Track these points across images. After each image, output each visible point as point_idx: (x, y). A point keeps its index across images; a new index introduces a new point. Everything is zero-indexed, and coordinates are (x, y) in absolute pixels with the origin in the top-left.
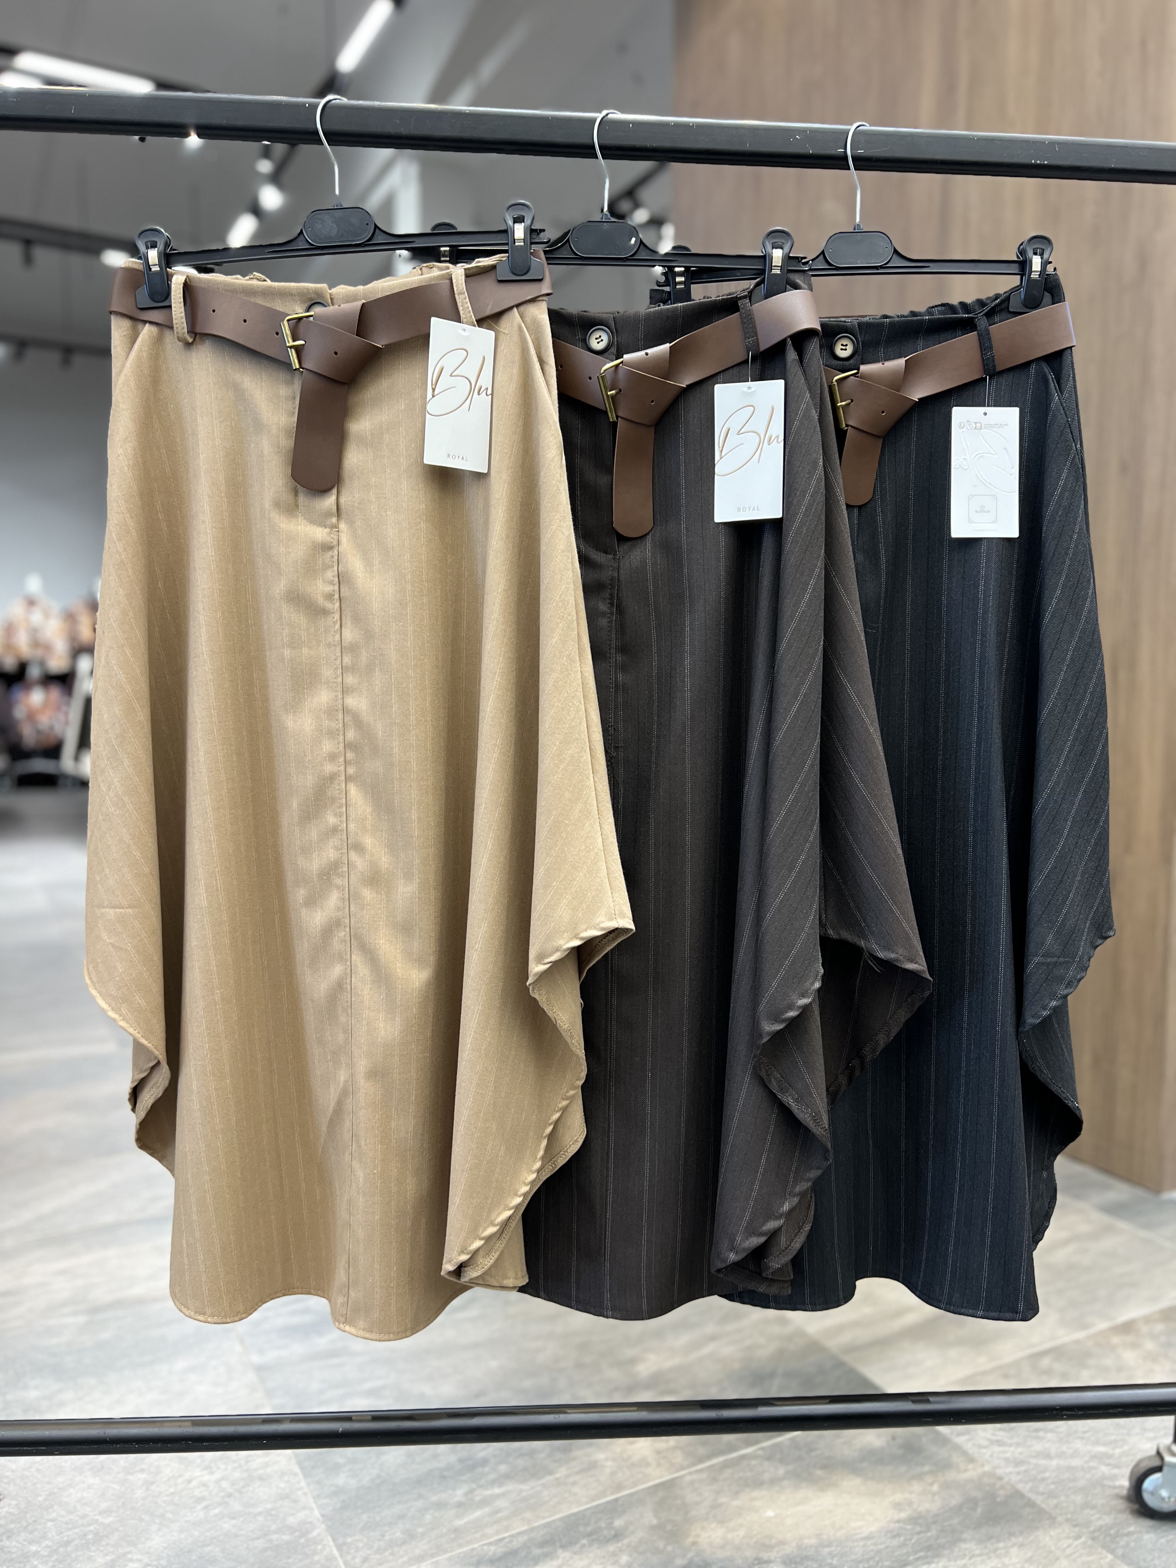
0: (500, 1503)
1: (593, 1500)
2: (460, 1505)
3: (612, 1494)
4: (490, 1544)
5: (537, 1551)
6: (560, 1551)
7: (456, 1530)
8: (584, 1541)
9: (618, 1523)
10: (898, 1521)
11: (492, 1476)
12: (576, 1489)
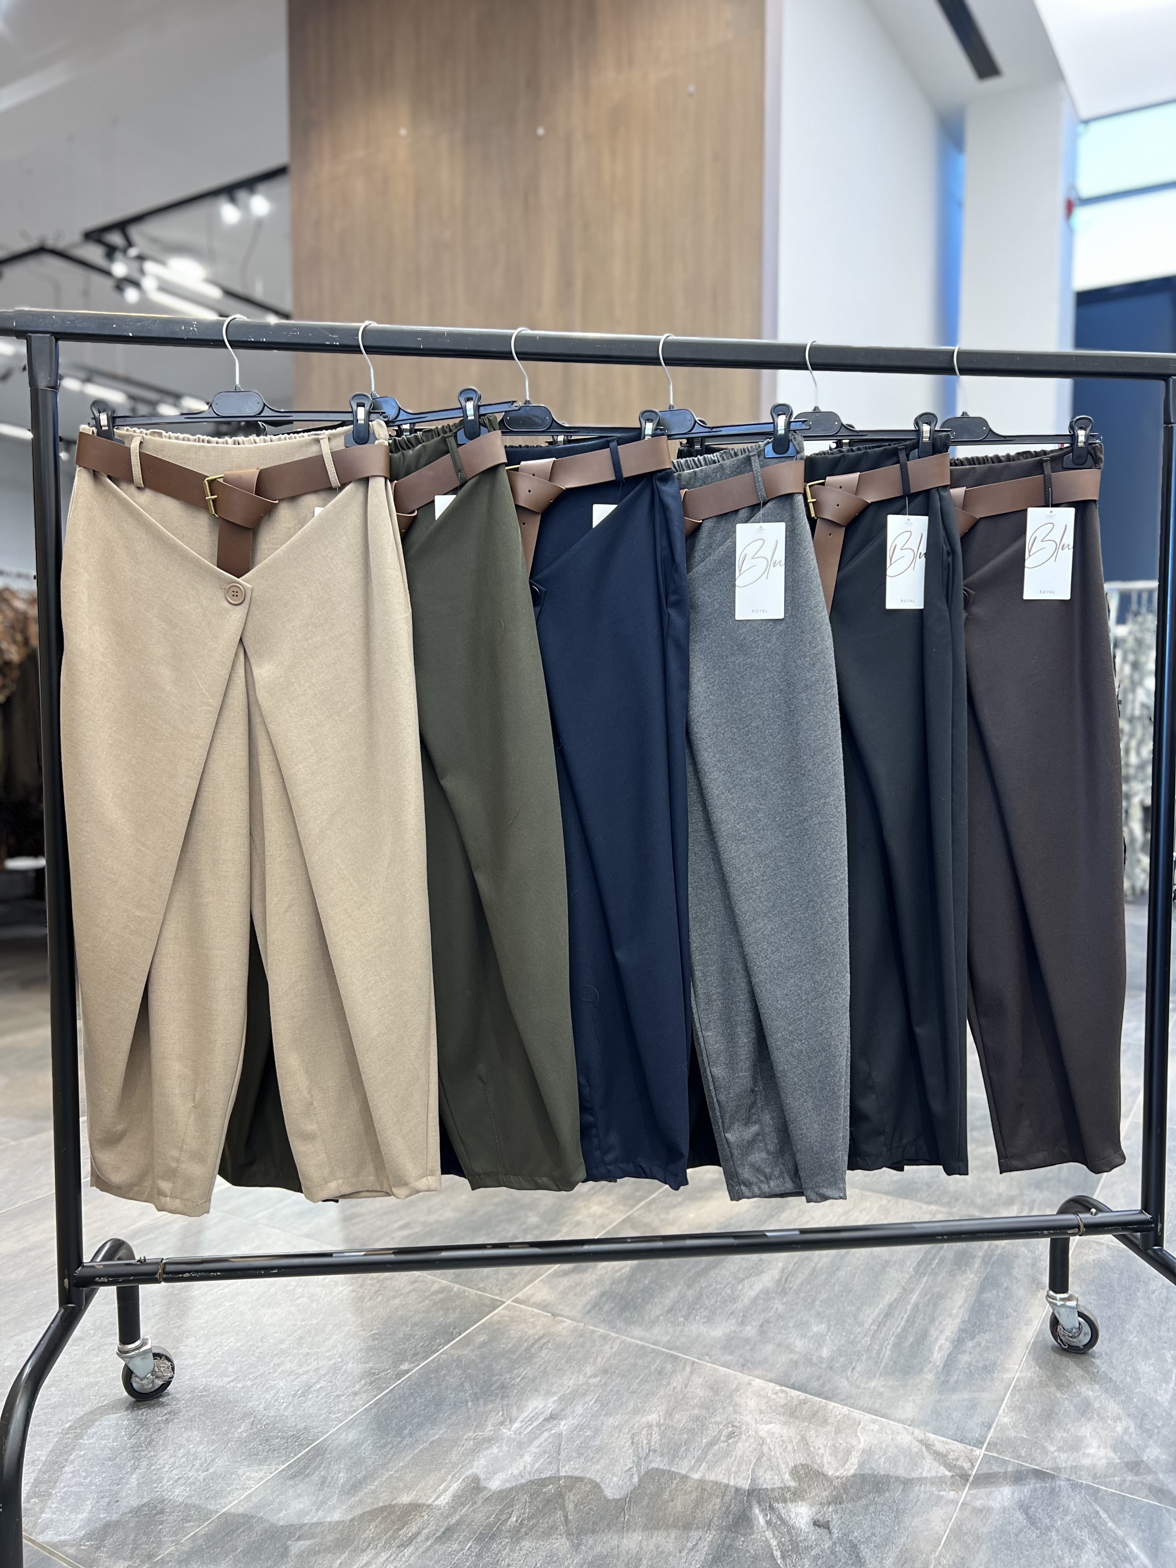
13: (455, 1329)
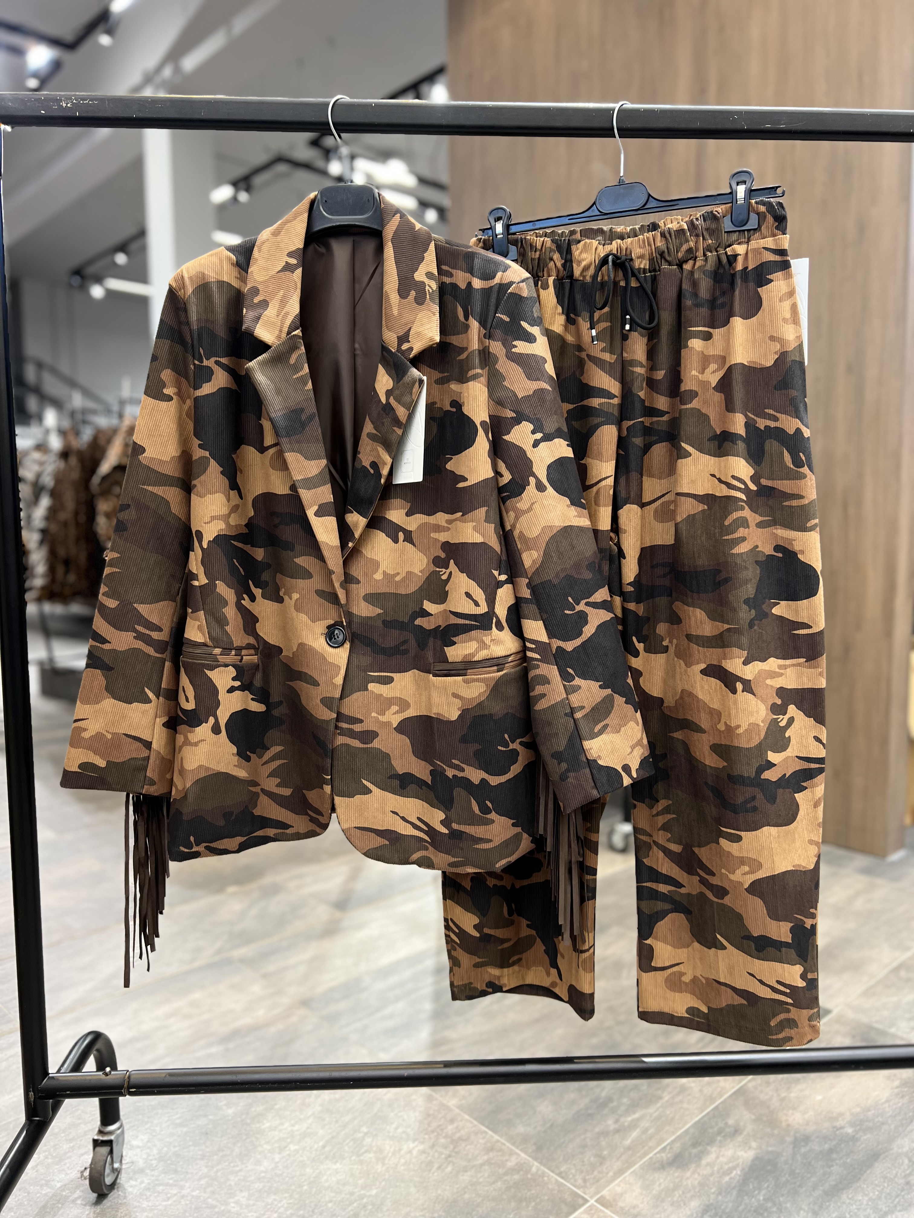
0: (644, 1124)
1: (702, 1112)
2: (617, 1131)
3: (712, 1103)
4: (659, 1152)
5: (694, 1151)
6: (709, 1148)
7: (629, 1148)
8: (719, 1138)
9: (731, 1122)
10: (897, 1087)
11: (623, 1108)
12: (685, 1105)
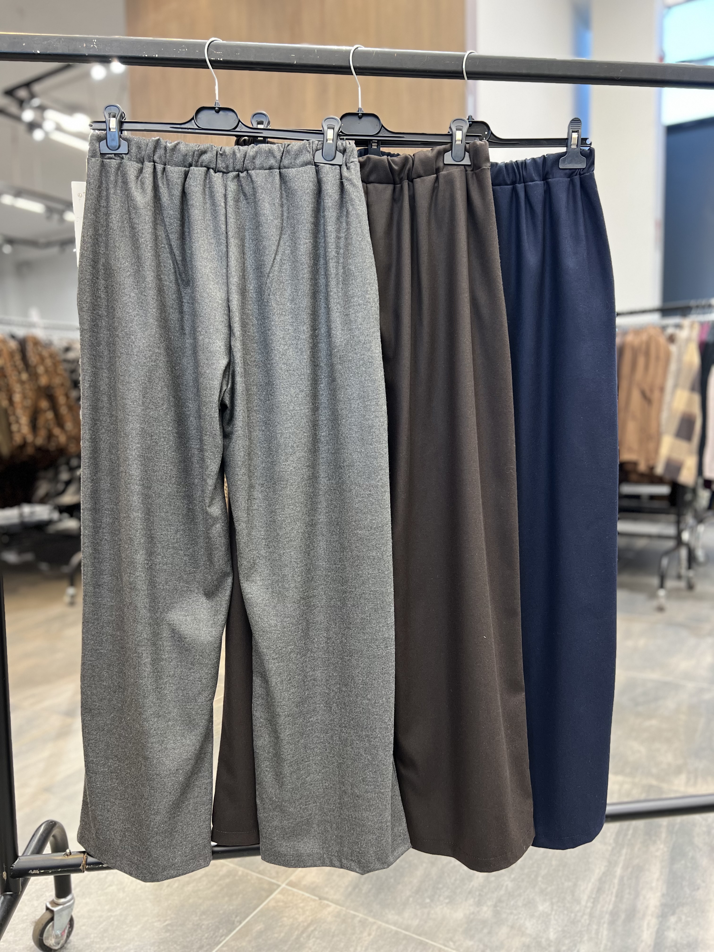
13: (236, 917)
